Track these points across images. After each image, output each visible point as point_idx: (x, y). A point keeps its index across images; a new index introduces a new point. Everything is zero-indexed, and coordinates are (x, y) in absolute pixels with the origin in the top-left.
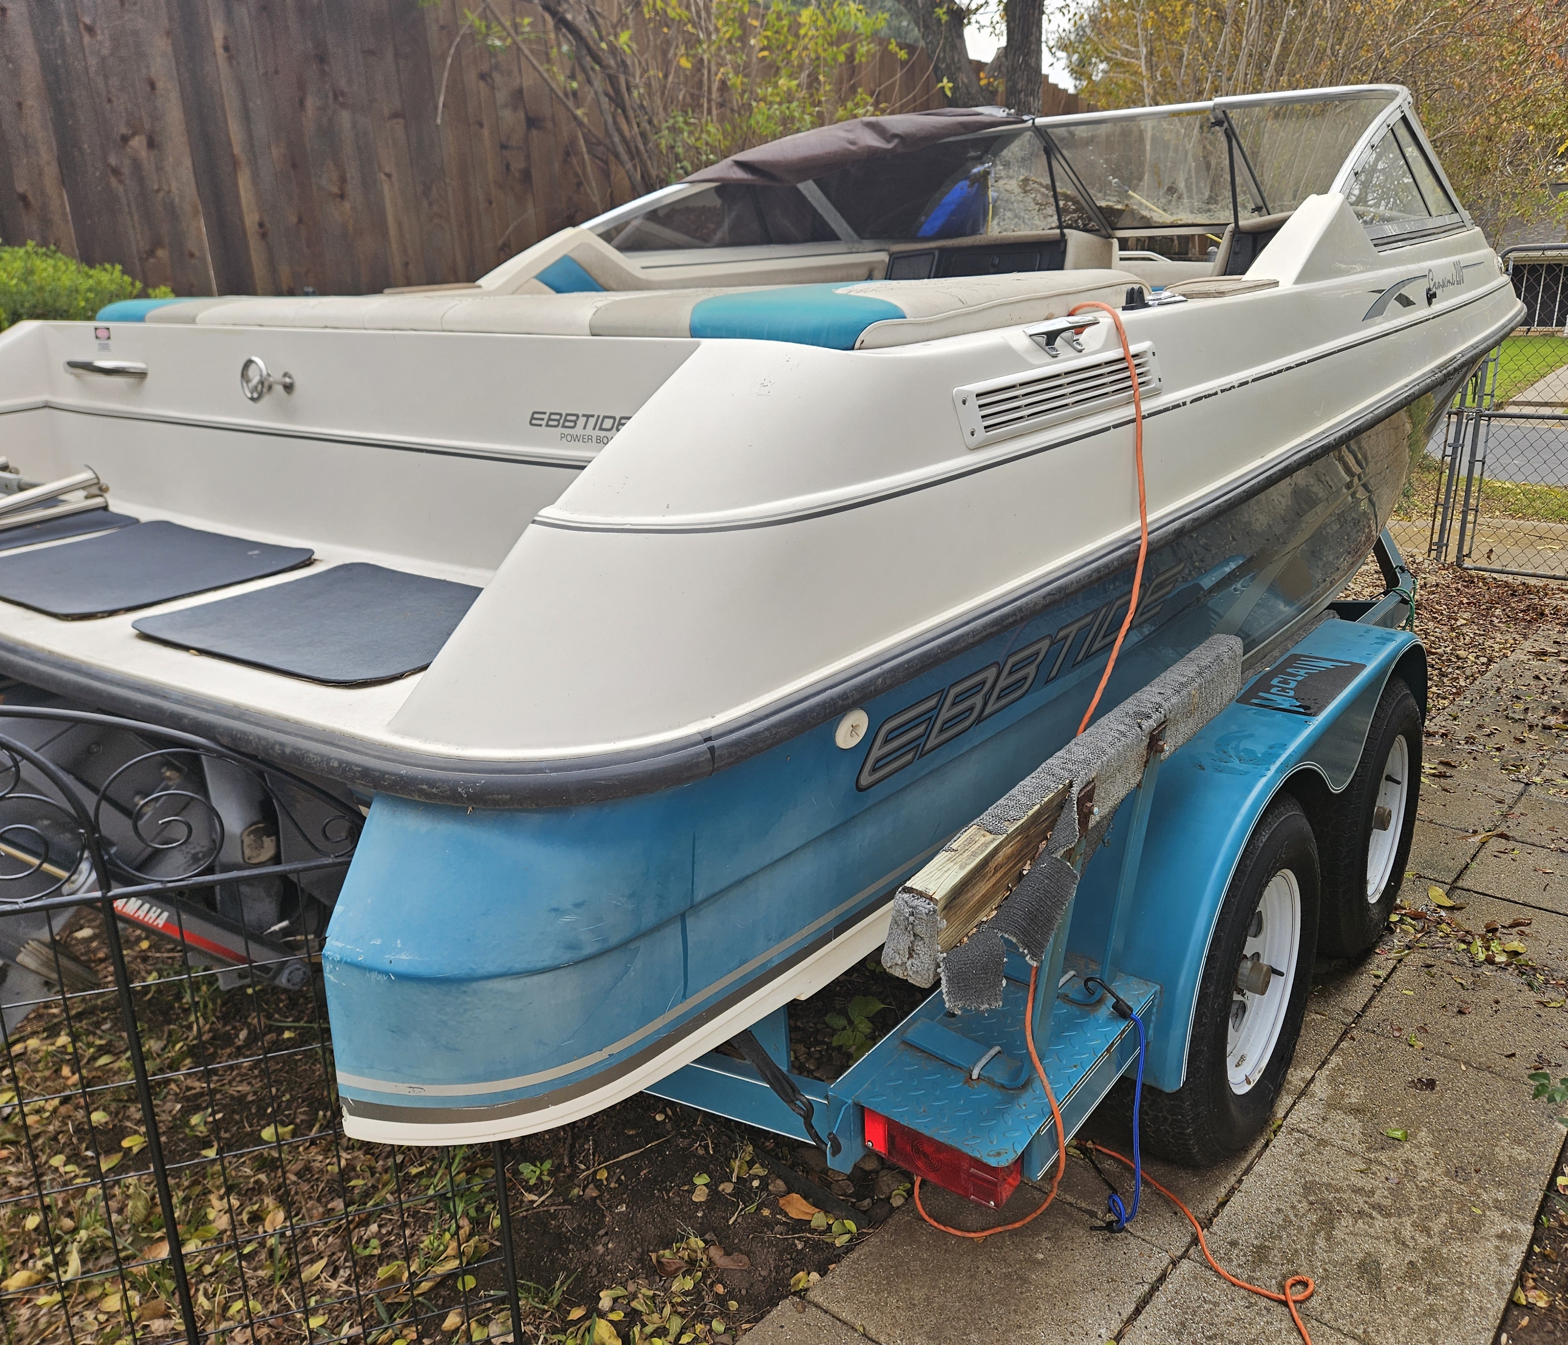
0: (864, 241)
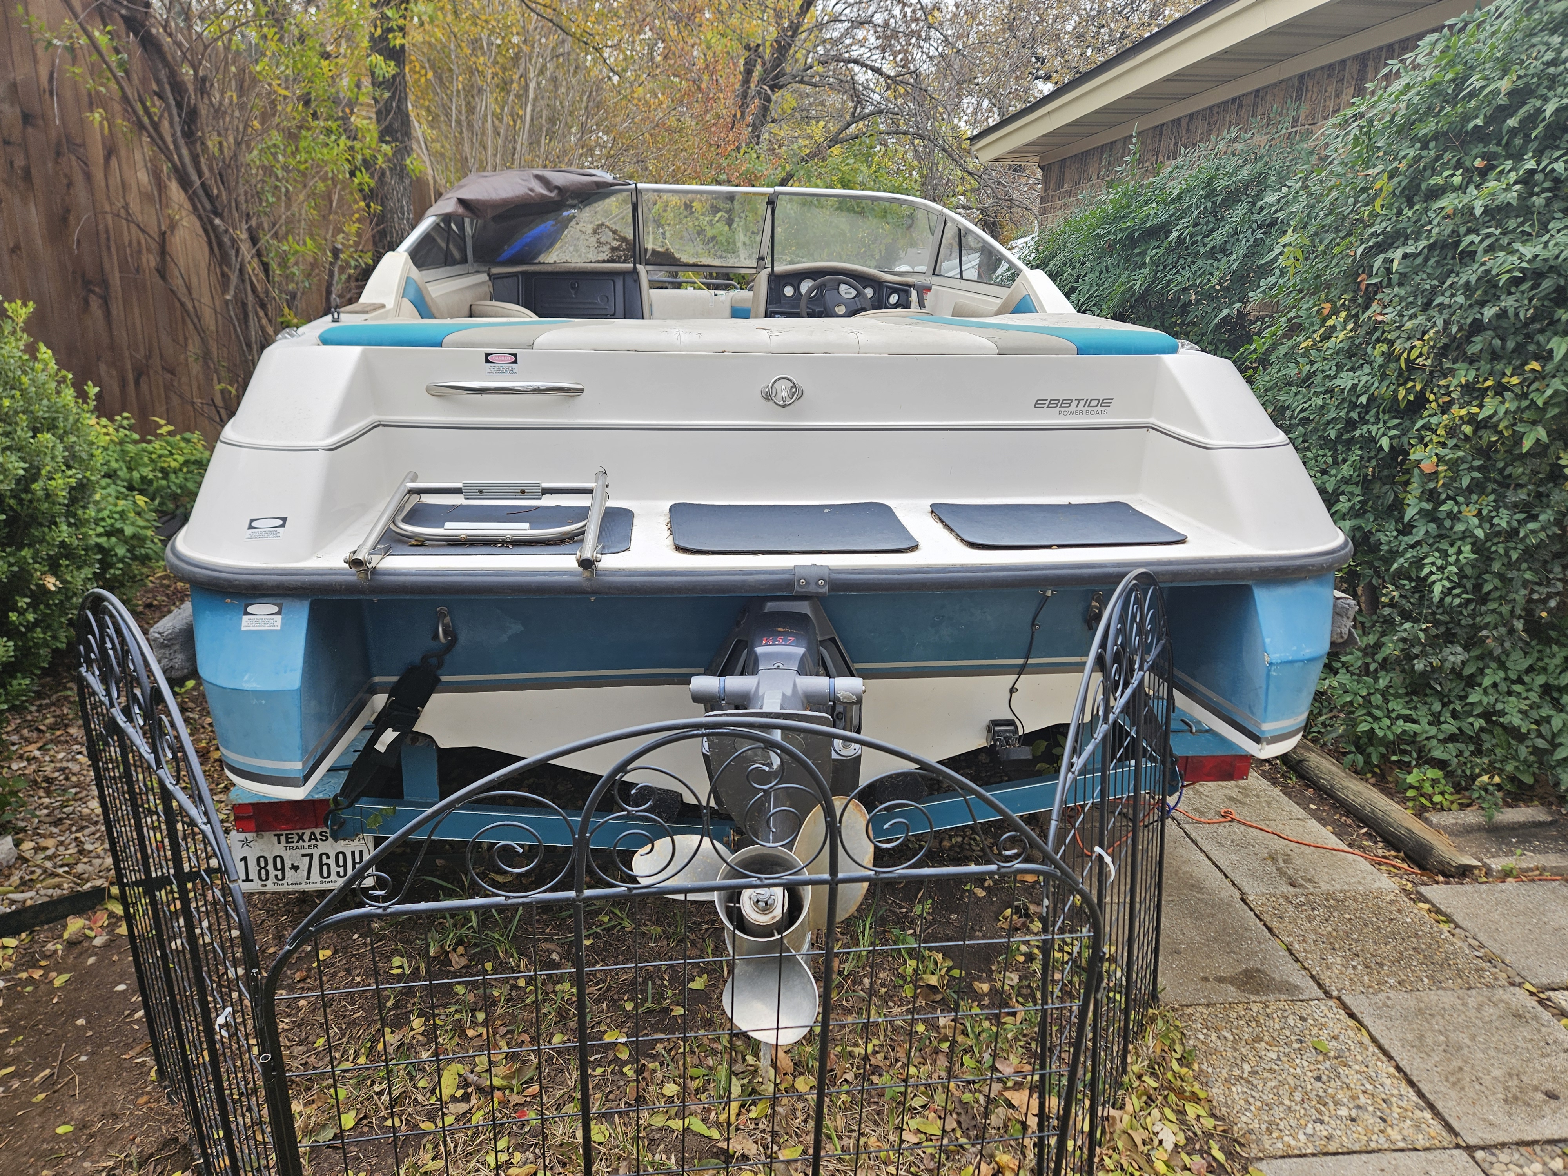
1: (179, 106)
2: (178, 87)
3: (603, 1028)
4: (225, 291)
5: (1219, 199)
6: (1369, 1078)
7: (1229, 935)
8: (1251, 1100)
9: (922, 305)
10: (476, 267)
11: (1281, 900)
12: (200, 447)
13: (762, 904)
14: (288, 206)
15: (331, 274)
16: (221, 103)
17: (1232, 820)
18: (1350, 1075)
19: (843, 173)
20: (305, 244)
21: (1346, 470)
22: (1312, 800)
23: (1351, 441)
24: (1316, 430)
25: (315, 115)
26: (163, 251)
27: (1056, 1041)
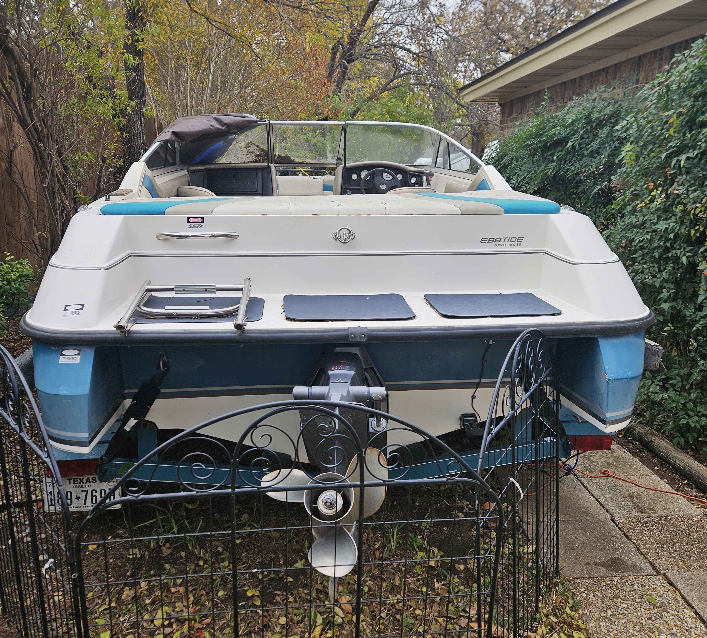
1: (22, 84)
2: (22, 74)
3: (246, 588)
4: (43, 182)
5: (594, 124)
6: (679, 618)
7: (603, 539)
8: (611, 630)
9: (429, 184)
10: (181, 167)
11: (634, 520)
12: (28, 267)
13: (328, 504)
14: (78, 135)
15: (101, 172)
16: (45, 82)
17: (609, 475)
18: (669, 617)
19: (389, 107)
20: (87, 156)
21: (665, 275)
22: (656, 465)
23: (668, 259)
24: (648, 253)
25: (95, 88)
26: (10, 161)
27: (500, 596)
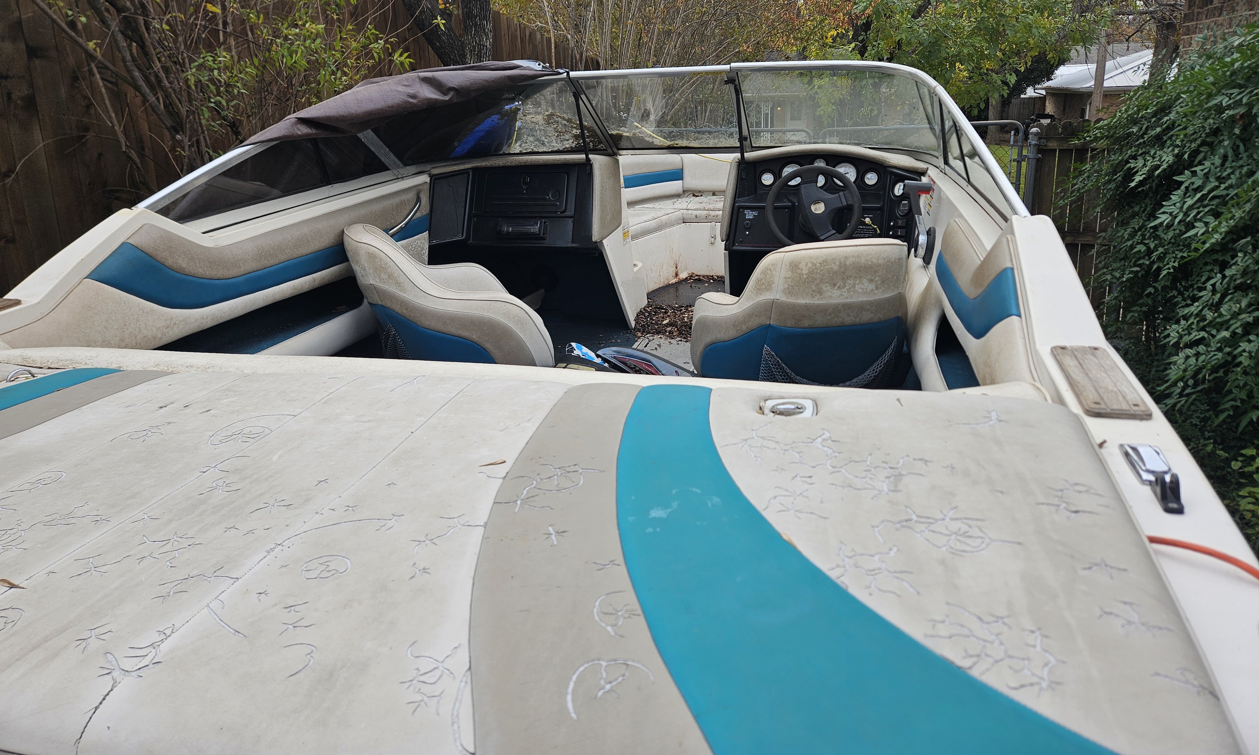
0: (408, 168)
